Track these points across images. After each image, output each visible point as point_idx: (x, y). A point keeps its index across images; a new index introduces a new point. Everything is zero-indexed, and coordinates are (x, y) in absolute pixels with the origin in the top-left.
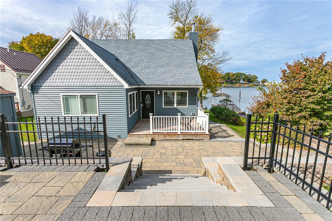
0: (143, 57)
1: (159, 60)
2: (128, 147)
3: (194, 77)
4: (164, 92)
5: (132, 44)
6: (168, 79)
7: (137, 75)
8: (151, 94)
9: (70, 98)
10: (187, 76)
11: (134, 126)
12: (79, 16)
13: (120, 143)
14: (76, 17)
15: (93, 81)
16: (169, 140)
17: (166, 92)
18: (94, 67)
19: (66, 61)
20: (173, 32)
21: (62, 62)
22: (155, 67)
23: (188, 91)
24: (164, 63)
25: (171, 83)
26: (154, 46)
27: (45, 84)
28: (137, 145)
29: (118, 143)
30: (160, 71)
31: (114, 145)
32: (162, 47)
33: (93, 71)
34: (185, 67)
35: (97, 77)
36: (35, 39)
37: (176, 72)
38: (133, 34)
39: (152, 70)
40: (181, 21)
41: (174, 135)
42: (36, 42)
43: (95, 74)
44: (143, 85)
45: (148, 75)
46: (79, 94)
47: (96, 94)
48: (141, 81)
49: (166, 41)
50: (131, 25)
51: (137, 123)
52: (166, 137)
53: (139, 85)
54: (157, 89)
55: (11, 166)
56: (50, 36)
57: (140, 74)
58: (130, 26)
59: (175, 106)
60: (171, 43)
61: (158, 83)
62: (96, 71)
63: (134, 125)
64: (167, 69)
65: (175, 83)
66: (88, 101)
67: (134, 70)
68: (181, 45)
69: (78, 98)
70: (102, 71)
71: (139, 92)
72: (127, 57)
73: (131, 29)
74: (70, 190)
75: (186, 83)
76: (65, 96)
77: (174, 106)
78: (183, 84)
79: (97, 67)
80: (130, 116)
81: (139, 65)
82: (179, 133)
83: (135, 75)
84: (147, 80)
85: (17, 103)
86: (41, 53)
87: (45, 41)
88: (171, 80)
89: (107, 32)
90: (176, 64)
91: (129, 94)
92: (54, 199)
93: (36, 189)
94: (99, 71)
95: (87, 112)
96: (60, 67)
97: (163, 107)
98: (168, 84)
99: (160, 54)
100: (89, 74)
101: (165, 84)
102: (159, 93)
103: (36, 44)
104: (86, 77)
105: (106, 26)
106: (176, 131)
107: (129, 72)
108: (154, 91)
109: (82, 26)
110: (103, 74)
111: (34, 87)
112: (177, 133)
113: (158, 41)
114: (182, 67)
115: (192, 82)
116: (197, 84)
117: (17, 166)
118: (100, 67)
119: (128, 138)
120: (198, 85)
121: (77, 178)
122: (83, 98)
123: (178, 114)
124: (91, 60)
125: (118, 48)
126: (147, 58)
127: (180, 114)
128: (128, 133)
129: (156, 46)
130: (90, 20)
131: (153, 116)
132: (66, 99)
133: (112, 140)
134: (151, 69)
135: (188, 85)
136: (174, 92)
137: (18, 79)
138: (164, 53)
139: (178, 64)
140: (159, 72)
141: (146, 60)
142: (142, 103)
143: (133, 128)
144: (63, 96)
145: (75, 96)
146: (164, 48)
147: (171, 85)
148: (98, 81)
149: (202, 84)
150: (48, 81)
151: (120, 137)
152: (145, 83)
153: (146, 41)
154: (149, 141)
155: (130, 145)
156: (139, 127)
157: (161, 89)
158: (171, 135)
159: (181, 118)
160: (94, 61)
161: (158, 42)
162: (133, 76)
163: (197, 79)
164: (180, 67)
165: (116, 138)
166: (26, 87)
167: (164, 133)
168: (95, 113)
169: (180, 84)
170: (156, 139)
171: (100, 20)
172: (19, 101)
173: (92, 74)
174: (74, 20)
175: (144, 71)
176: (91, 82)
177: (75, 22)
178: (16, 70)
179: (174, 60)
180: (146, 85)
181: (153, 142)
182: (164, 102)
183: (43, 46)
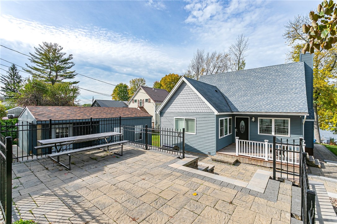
0: (242, 86)
1: (258, 88)
2: (214, 162)
3: (297, 104)
4: (260, 119)
5: (233, 76)
6: (263, 107)
7: (233, 103)
8: (246, 120)
9: (179, 120)
10: (288, 102)
11: (224, 148)
12: (197, 56)
13: (209, 158)
14: (195, 57)
15: (193, 109)
16: (255, 165)
17: (262, 119)
18: (195, 99)
19: (179, 96)
20: (289, 53)
21: (177, 97)
22: (252, 95)
23: (289, 119)
24: (263, 91)
25: (266, 110)
26: (254, 75)
27: (167, 111)
28: (221, 162)
29: (207, 158)
30: (257, 98)
31: (204, 158)
32: (263, 75)
33: (194, 102)
34: (289, 93)
35: (196, 106)
36: (168, 78)
37: (275, 98)
38: (243, 62)
39: (249, 98)
40: (302, 38)
41: (260, 160)
42: (168, 80)
43: (195, 104)
44: (236, 112)
45: (243, 103)
46: (184, 118)
47: (195, 118)
48: (235, 108)
49: (268, 68)
50: (242, 53)
51: (229, 146)
52: (252, 162)
53: (232, 112)
54: (251, 116)
55: (147, 149)
56: (177, 75)
57: (235, 102)
58: (240, 55)
59: (273, 134)
60: (275, 69)
61: (252, 110)
62: (196, 102)
63: (225, 146)
64: (265, 96)
65: (271, 110)
66: (190, 123)
67: (231, 99)
68: (287, 70)
69: (184, 120)
70: (200, 101)
71: (233, 118)
72: (226, 87)
73: (241, 58)
74: (164, 160)
75: (285, 110)
76: (177, 119)
77: (271, 133)
78: (281, 112)
79: (197, 99)
80: (220, 138)
81: (237, 94)
82: (266, 160)
83: (231, 103)
84: (241, 107)
85: (153, 123)
86: (171, 87)
87: (173, 78)
88: (267, 107)
89: (219, 63)
90: (277, 90)
91: (220, 119)
92: (158, 161)
93: (153, 157)
94: (198, 102)
95: (189, 131)
96: (176, 100)
97: (259, 134)
98: (263, 111)
99: (259, 82)
100: (192, 104)
101: (259, 111)
102: (253, 120)
103: (168, 82)
104: (189, 106)
105: (218, 58)
106: (263, 158)
107: (226, 101)
108: (249, 117)
109: (199, 63)
110: (201, 104)
111: (162, 113)
112: (265, 159)
113: (259, 69)
114: (285, 93)
115: (293, 109)
116: (299, 111)
117: (149, 149)
118: (199, 99)
119: (216, 156)
120: (300, 113)
121: (169, 158)
122: (187, 121)
123: (265, 140)
124: (194, 95)
125: (220, 80)
126: (245, 87)
127: (268, 141)
128: (216, 152)
129: (257, 74)
130: (205, 57)
131: (239, 139)
132: (177, 120)
133: (204, 155)
134: (247, 97)
135: (286, 112)
136: (271, 120)
137: (156, 107)
138: (265, 80)
139: (280, 90)
140: (255, 99)
141: (244, 89)
142: (236, 128)
143: (223, 148)
144: (175, 118)
145: (182, 119)
146: (265, 75)
147: (265, 112)
148: (197, 109)
149: (307, 111)
150: (169, 109)
151: (210, 154)
152: (239, 110)
153: (247, 71)
154: (232, 161)
155: (216, 160)
156: (229, 149)
157: (256, 117)
158: (257, 160)
159: (268, 145)
160: (195, 95)
161: (259, 71)
162: (229, 104)
163: (301, 106)
164: (282, 94)
165: (207, 154)
166: (158, 113)
167: (250, 157)
168: (193, 132)
169: (277, 112)
170: (241, 161)
171: (213, 55)
172: (155, 122)
173: (194, 104)
174: (194, 60)
175: (240, 99)
176: (192, 110)
177: (194, 61)
178: (155, 101)
179: (276, 87)
180: (239, 112)
181: (237, 163)
182: (260, 129)
183: (172, 82)
